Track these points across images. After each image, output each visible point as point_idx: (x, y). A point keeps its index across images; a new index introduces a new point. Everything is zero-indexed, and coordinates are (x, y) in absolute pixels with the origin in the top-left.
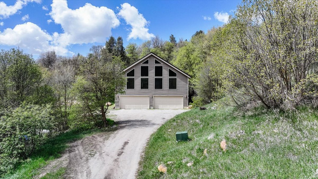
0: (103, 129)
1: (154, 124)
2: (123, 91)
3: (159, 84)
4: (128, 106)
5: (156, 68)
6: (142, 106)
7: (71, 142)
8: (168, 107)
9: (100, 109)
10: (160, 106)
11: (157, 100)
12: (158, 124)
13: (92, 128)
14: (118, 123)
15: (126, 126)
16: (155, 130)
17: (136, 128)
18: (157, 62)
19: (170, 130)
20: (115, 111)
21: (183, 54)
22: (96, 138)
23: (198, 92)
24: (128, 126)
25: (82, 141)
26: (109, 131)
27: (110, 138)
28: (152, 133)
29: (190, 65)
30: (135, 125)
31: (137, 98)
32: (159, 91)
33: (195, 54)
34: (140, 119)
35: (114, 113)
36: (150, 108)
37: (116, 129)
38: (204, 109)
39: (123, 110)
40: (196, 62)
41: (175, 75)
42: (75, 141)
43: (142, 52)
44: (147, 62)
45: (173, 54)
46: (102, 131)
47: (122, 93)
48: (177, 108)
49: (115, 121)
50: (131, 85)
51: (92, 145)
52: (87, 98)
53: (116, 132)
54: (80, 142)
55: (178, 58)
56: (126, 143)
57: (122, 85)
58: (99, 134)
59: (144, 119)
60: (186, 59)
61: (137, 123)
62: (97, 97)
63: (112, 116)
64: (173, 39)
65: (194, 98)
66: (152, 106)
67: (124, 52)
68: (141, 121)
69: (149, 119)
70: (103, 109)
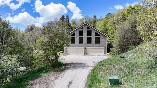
0: (56, 69)
1: (88, 66)
2: (69, 45)
3: (89, 41)
4: (72, 53)
5: (88, 31)
6: (79, 53)
7: (33, 80)
8: (95, 54)
9: (54, 56)
10: (90, 54)
11: (88, 50)
12: (91, 66)
13: (48, 69)
14: (65, 65)
15: (70, 67)
16: (90, 71)
17: (77, 69)
18: (88, 28)
19: (101, 72)
20: (64, 56)
21: (102, 24)
22: (50, 77)
23: (114, 45)
24: (72, 67)
25: (40, 80)
26: (59, 71)
27: (60, 78)
28: (88, 74)
29: (106, 30)
30: (76, 66)
31: (77, 49)
32: (89, 45)
33: (109, 24)
34: (79, 62)
35: (63, 58)
36: (84, 55)
37: (64, 70)
38: (123, 57)
39: (69, 56)
40: (110, 29)
41: (99, 35)
42: (36, 78)
43: (79, 24)
44: (83, 28)
45: (97, 24)
46: (55, 71)
47: (68, 46)
48: (100, 55)
49: (64, 63)
50: (73, 41)
51: (46, 84)
52: (45, 49)
53: (64, 72)
54: (39, 80)
55: (99, 26)
56: (70, 83)
57: (68, 41)
58: (53, 73)
59: (82, 62)
60: (104, 27)
61: (77, 65)
62: (52, 49)
63: (63, 59)
64: (95, 17)
65: (112, 49)
66: (86, 53)
67: (69, 24)
68: (80, 64)
69: (85, 62)
70: (56, 56)
